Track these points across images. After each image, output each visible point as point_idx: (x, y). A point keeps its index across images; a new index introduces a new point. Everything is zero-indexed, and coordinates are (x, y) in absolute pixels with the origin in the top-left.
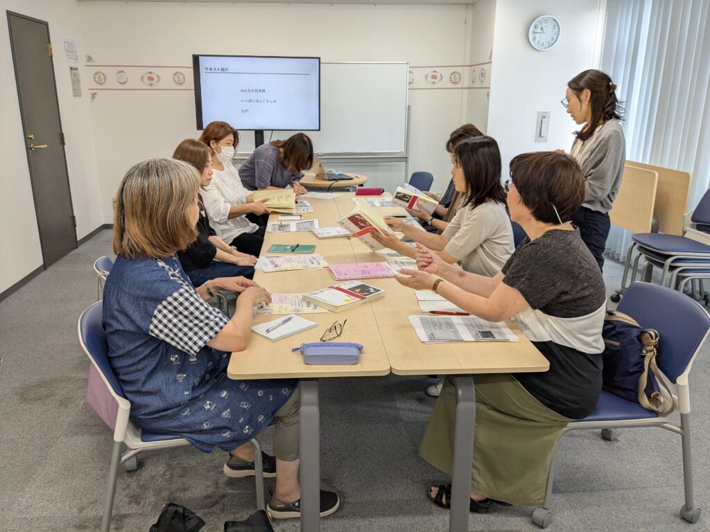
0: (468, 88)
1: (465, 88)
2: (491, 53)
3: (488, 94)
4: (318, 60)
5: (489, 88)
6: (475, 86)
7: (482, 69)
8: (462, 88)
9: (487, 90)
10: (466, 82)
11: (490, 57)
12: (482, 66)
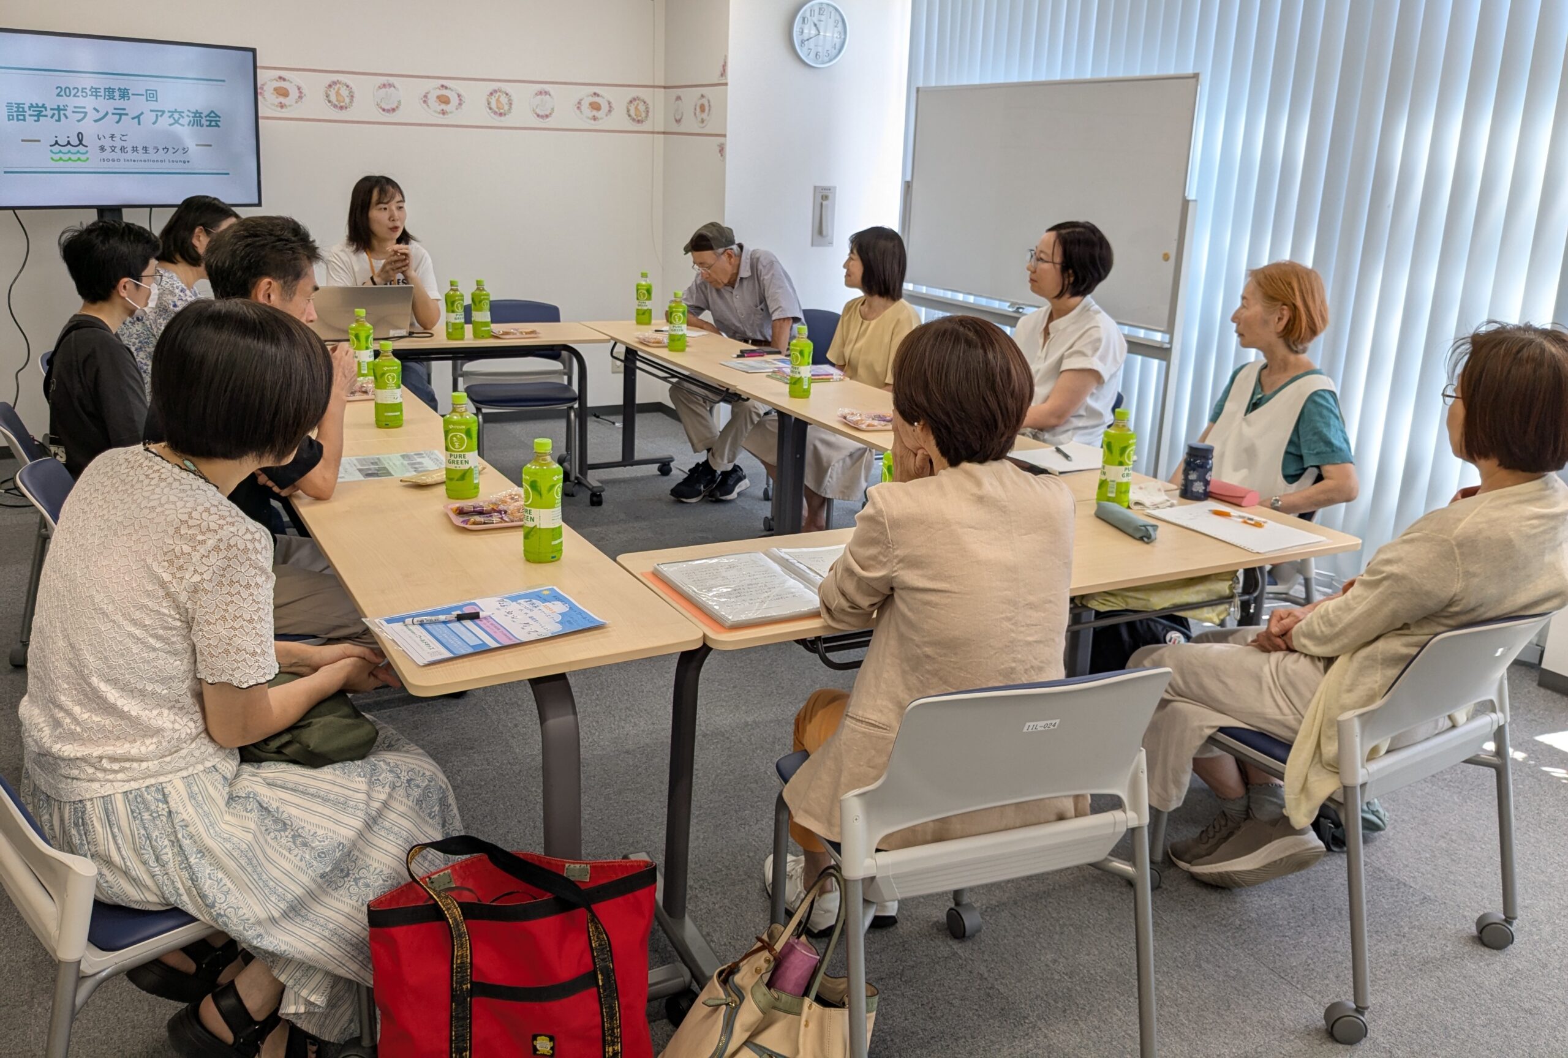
0: (664, 133)
1: (658, 133)
2: (724, 66)
3: (722, 149)
4: (251, 54)
5: (725, 136)
6: (682, 128)
7: (702, 96)
8: (653, 133)
9: (721, 140)
10: (658, 120)
11: (723, 73)
12: (704, 90)
